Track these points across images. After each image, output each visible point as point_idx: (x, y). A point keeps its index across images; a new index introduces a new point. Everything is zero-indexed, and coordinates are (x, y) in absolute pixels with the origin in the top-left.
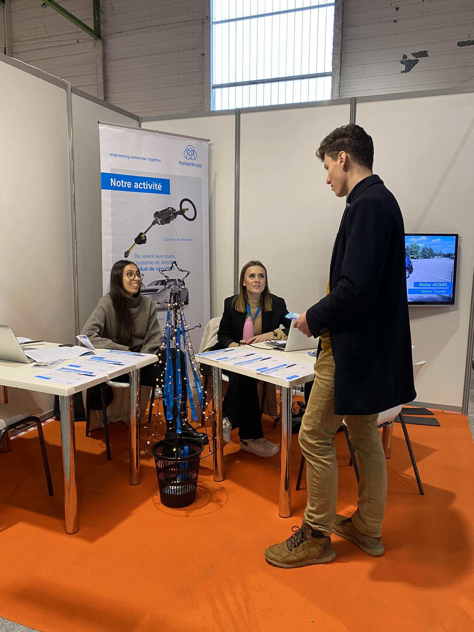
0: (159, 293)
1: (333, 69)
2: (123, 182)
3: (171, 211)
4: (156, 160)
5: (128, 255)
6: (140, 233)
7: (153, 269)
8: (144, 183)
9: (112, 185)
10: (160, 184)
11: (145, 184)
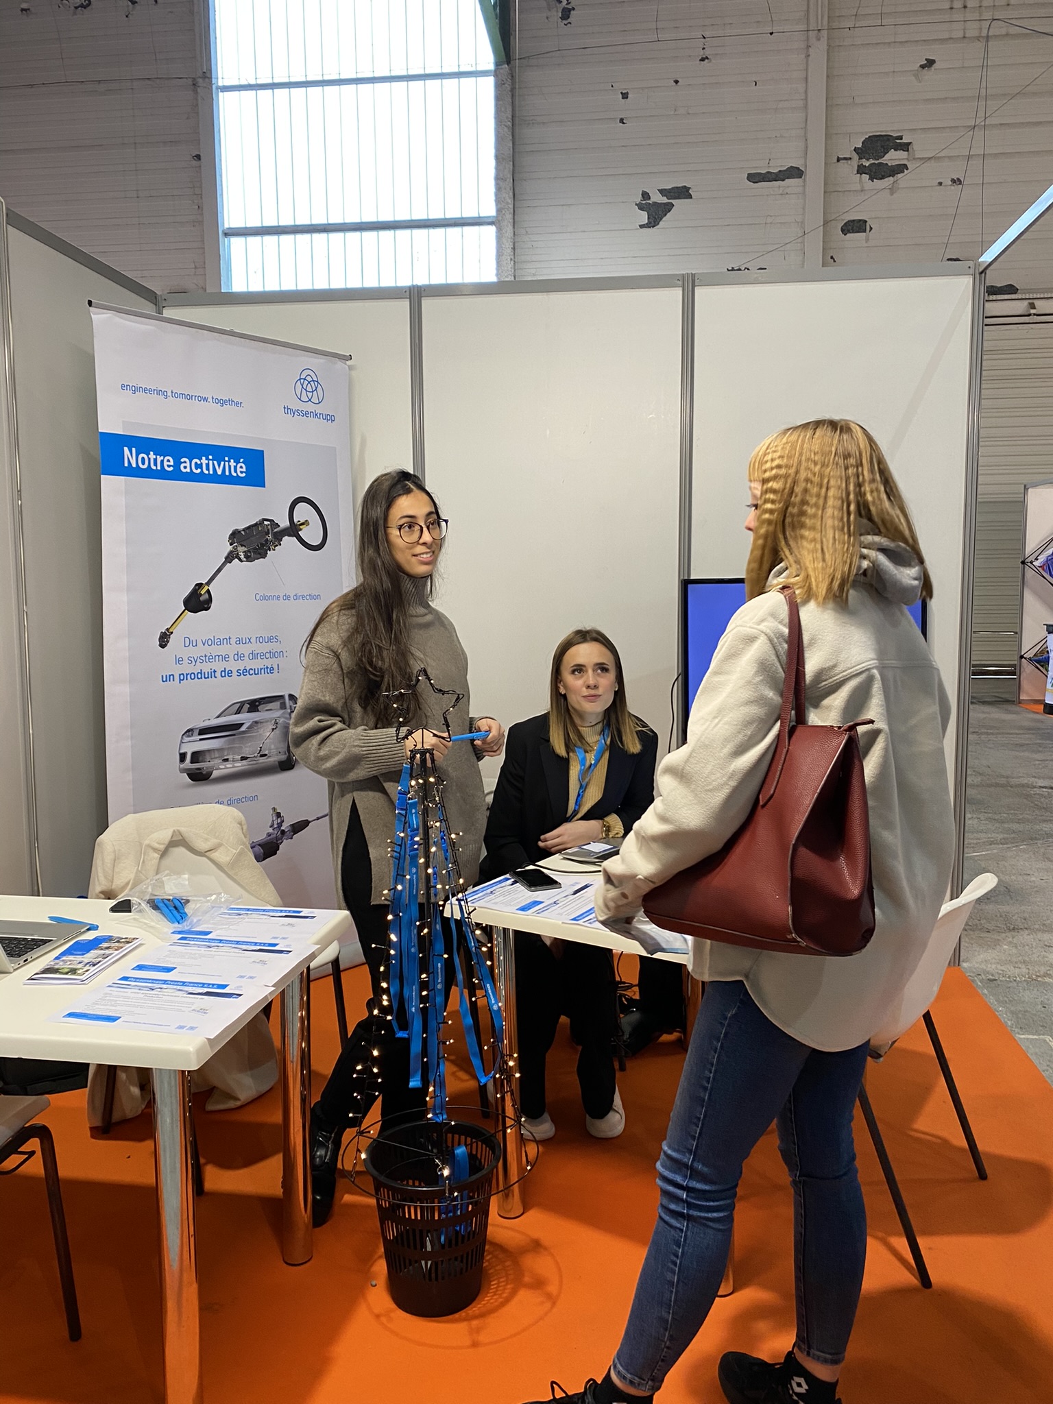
0: (244, 732)
1: (499, 211)
2: (155, 457)
3: (269, 527)
4: (230, 402)
5: (168, 642)
6: (197, 585)
7: (228, 673)
8: (204, 458)
9: (126, 465)
10: (242, 462)
11: (207, 462)
